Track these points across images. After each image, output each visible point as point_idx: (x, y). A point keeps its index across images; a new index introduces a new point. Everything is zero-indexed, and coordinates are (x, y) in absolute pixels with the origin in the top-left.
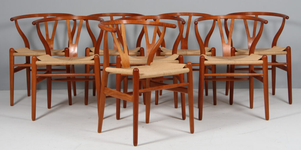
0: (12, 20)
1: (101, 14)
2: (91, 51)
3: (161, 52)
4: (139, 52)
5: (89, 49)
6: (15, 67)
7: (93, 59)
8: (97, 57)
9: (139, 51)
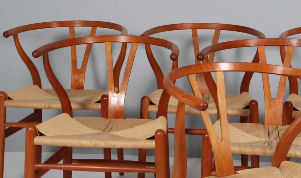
0: (6, 34)
1: (175, 25)
2: (152, 103)
3: (294, 112)
4: (248, 110)
5: (149, 99)
6: (7, 128)
7: (152, 138)
8: (162, 134)
9: (247, 107)
